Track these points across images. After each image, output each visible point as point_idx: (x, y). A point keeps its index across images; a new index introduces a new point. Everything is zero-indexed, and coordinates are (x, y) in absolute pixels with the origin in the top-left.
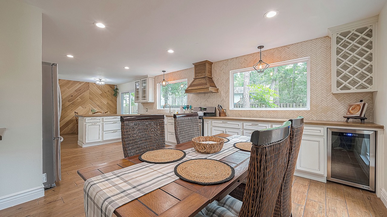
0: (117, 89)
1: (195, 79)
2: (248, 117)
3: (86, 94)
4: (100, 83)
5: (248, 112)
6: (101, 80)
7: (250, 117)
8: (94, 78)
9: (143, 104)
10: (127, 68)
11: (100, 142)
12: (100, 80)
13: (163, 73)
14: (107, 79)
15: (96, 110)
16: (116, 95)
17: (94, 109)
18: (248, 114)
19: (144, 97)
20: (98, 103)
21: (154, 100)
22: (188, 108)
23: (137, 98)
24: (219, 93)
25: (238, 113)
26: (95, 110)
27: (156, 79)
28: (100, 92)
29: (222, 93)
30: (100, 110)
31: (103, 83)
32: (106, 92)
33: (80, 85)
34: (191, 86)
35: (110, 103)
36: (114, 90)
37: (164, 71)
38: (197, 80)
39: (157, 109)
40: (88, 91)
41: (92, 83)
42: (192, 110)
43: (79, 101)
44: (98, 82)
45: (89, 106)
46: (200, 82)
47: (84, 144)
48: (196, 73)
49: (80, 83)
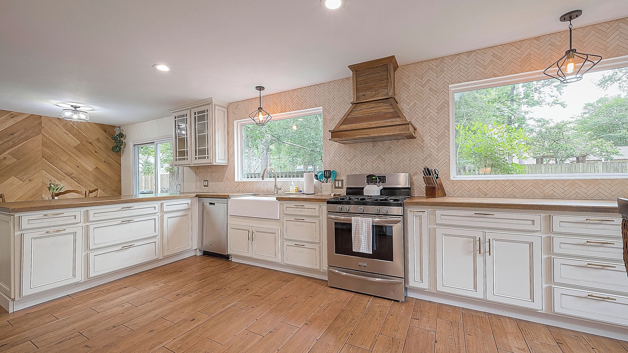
0: (121, 135)
1: (355, 104)
2: (509, 197)
3: (34, 144)
4: (75, 117)
5: (507, 183)
6: (77, 109)
7: (515, 197)
8: (54, 102)
9: (197, 169)
10: (163, 68)
11: (77, 284)
12: (75, 107)
13: (257, 93)
14: (95, 107)
15: (64, 186)
16: (120, 150)
17: (57, 182)
18: (505, 189)
19: (202, 152)
20: (69, 169)
21: (227, 159)
22: (327, 177)
23: (181, 154)
24: (418, 140)
25: (477, 187)
26: (60, 187)
27: (233, 109)
28: (74, 141)
29: (427, 139)
30: (75, 186)
31: (83, 116)
32: (90, 141)
33: (11, 122)
34: (345, 121)
35: (103, 167)
36: (115, 139)
37: (260, 88)
38: (364, 106)
39: (236, 180)
40: (40, 137)
41: (50, 119)
42: (338, 181)
43: (7, 162)
44: (68, 114)
45: (42, 177)
46: (376, 110)
47: (13, 300)
48: (357, 90)
49: (13, 115)
